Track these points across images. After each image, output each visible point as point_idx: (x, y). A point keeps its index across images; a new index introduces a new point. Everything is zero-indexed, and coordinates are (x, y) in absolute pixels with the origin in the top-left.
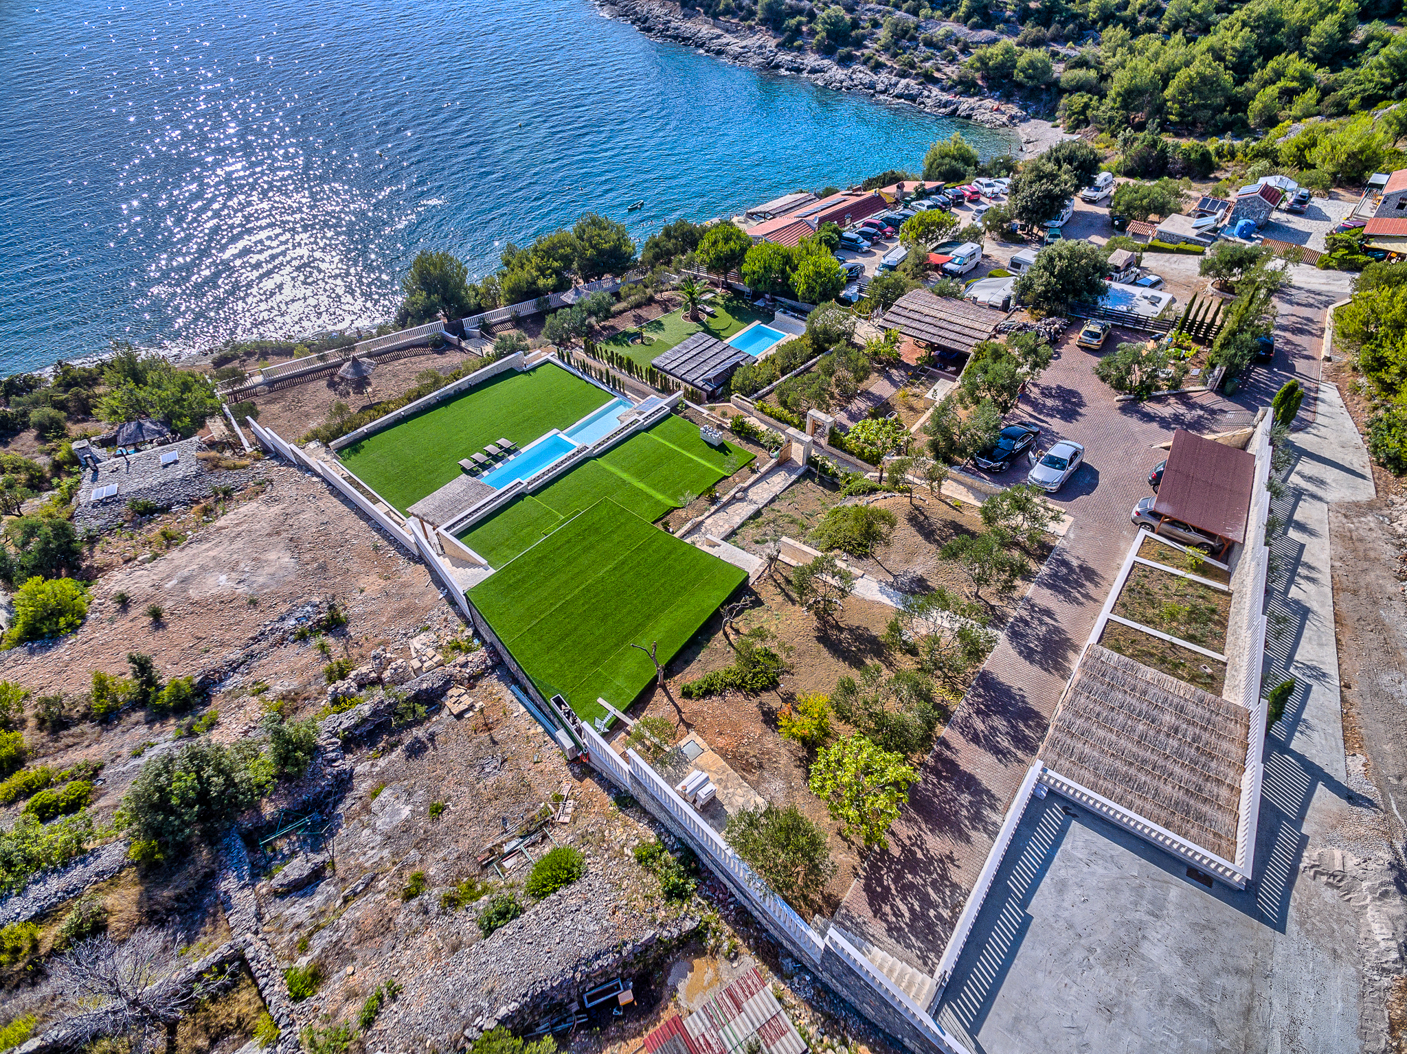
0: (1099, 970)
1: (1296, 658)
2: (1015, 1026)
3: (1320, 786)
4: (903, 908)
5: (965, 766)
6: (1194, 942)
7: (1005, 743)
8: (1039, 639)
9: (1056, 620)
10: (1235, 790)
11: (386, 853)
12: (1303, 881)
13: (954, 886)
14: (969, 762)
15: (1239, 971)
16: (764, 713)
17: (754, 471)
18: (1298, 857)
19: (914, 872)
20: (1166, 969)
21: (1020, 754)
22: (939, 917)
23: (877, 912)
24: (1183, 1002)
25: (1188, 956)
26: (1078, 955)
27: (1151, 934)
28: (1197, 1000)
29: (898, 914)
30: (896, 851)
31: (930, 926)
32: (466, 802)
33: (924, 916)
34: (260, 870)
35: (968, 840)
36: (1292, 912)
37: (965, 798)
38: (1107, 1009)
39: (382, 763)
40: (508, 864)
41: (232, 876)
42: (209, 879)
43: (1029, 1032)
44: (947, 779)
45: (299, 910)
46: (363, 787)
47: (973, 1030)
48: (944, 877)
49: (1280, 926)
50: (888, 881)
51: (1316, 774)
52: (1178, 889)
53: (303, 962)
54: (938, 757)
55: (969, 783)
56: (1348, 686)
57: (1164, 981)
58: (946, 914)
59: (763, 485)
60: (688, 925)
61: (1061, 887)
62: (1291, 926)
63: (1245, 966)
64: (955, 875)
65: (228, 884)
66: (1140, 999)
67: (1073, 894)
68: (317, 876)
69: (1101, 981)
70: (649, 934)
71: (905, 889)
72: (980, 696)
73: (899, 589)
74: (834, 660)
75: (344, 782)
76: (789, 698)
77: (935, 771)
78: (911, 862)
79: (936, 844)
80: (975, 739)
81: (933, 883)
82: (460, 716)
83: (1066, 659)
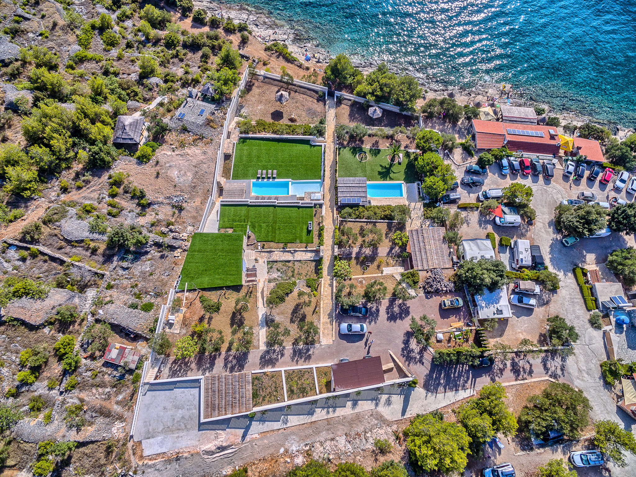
0: (171, 404)
1: (289, 417)
2: (153, 396)
3: (243, 430)
4: (176, 368)
5: (216, 361)
6: (187, 417)
7: (229, 365)
8: (270, 357)
9: (281, 358)
10: (226, 414)
11: (139, 274)
12: (213, 432)
13: (187, 374)
14: (219, 362)
15: (186, 426)
16: (202, 317)
17: (306, 247)
18: (218, 430)
19: (184, 365)
20: (178, 415)
21: (228, 370)
22: (178, 374)
23: (172, 364)
24: (174, 420)
25: (183, 417)
26: (171, 400)
27: (183, 410)
28: (176, 421)
29: (174, 367)
30: (187, 360)
31: (176, 374)
32: (156, 277)
33: (177, 372)
34: (123, 259)
35: (198, 370)
36: (204, 432)
37: (208, 365)
38: (165, 408)
39: (156, 254)
40: (148, 296)
41: (117, 257)
42: (113, 255)
43: (153, 399)
44: (210, 360)
45: (121, 272)
46: (149, 256)
47: (148, 390)
48: (187, 371)
49: (199, 430)
50: (179, 362)
51: (247, 428)
52: (196, 412)
53: (113, 282)
54: (215, 355)
55: (212, 364)
56: (285, 430)
57: (176, 415)
58: (180, 375)
59: (304, 253)
60: (148, 337)
61: (184, 392)
62: (201, 432)
63: (188, 427)
64: (189, 373)
65: (115, 258)
66: (169, 413)
67: (183, 395)
68: (127, 268)
69: (169, 405)
70: (140, 333)
71: (180, 366)
72: (240, 354)
73: (266, 318)
74: (229, 319)
75: (147, 253)
76: (210, 319)
77: (211, 357)
78: (186, 364)
79: (193, 366)
80: (225, 360)
81: (184, 370)
82: (175, 257)
83: (267, 366)
